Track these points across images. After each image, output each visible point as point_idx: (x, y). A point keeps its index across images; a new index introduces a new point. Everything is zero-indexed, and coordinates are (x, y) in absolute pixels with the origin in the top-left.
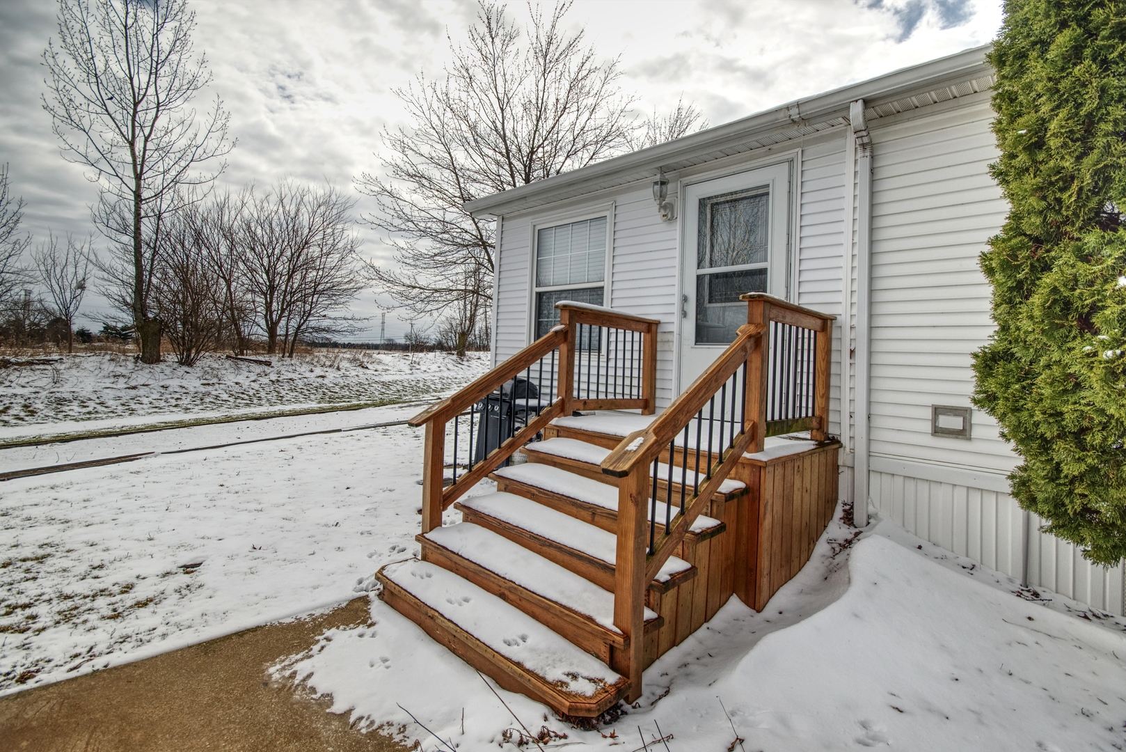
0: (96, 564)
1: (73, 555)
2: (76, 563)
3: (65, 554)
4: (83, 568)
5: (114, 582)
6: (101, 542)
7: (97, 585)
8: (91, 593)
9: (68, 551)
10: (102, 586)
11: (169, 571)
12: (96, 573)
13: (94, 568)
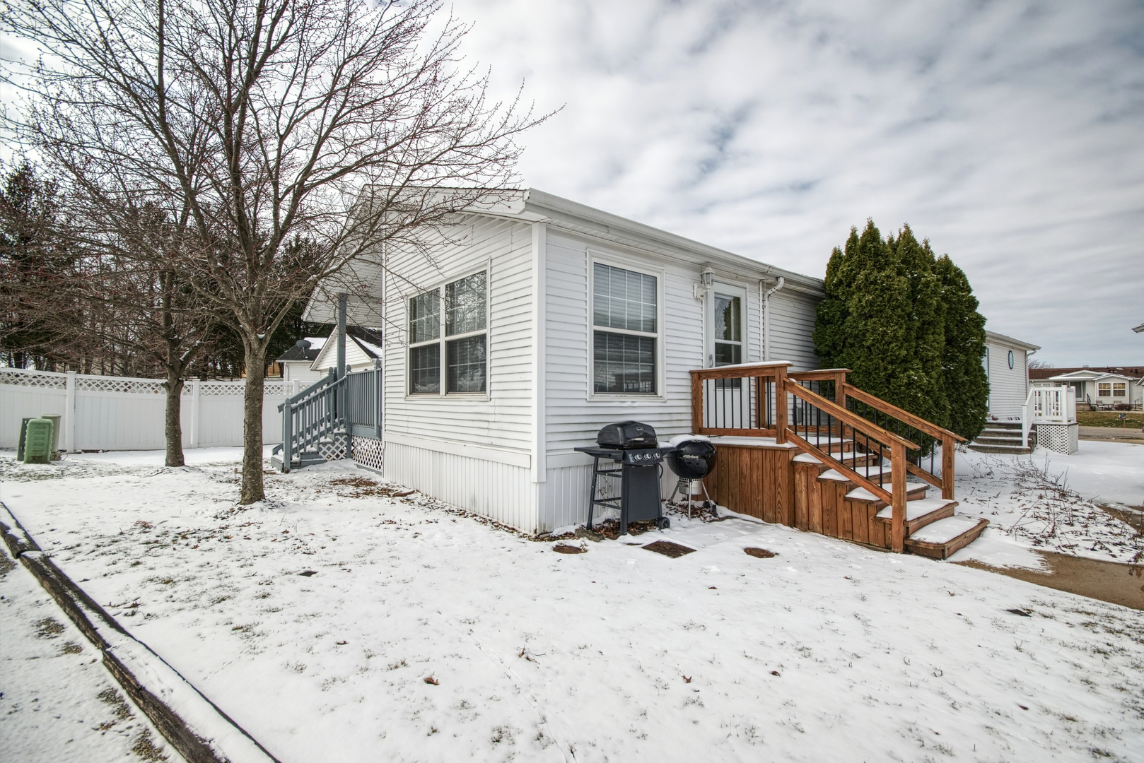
0: (1102, 656)
1: (1119, 680)
2: (1122, 669)
3: (1128, 687)
4: (1116, 659)
5: (1095, 635)
6: (1074, 679)
7: (1111, 638)
8: (1122, 635)
9: (1122, 689)
10: (1109, 636)
11: (1043, 619)
12: (1107, 649)
13: (1105, 653)
